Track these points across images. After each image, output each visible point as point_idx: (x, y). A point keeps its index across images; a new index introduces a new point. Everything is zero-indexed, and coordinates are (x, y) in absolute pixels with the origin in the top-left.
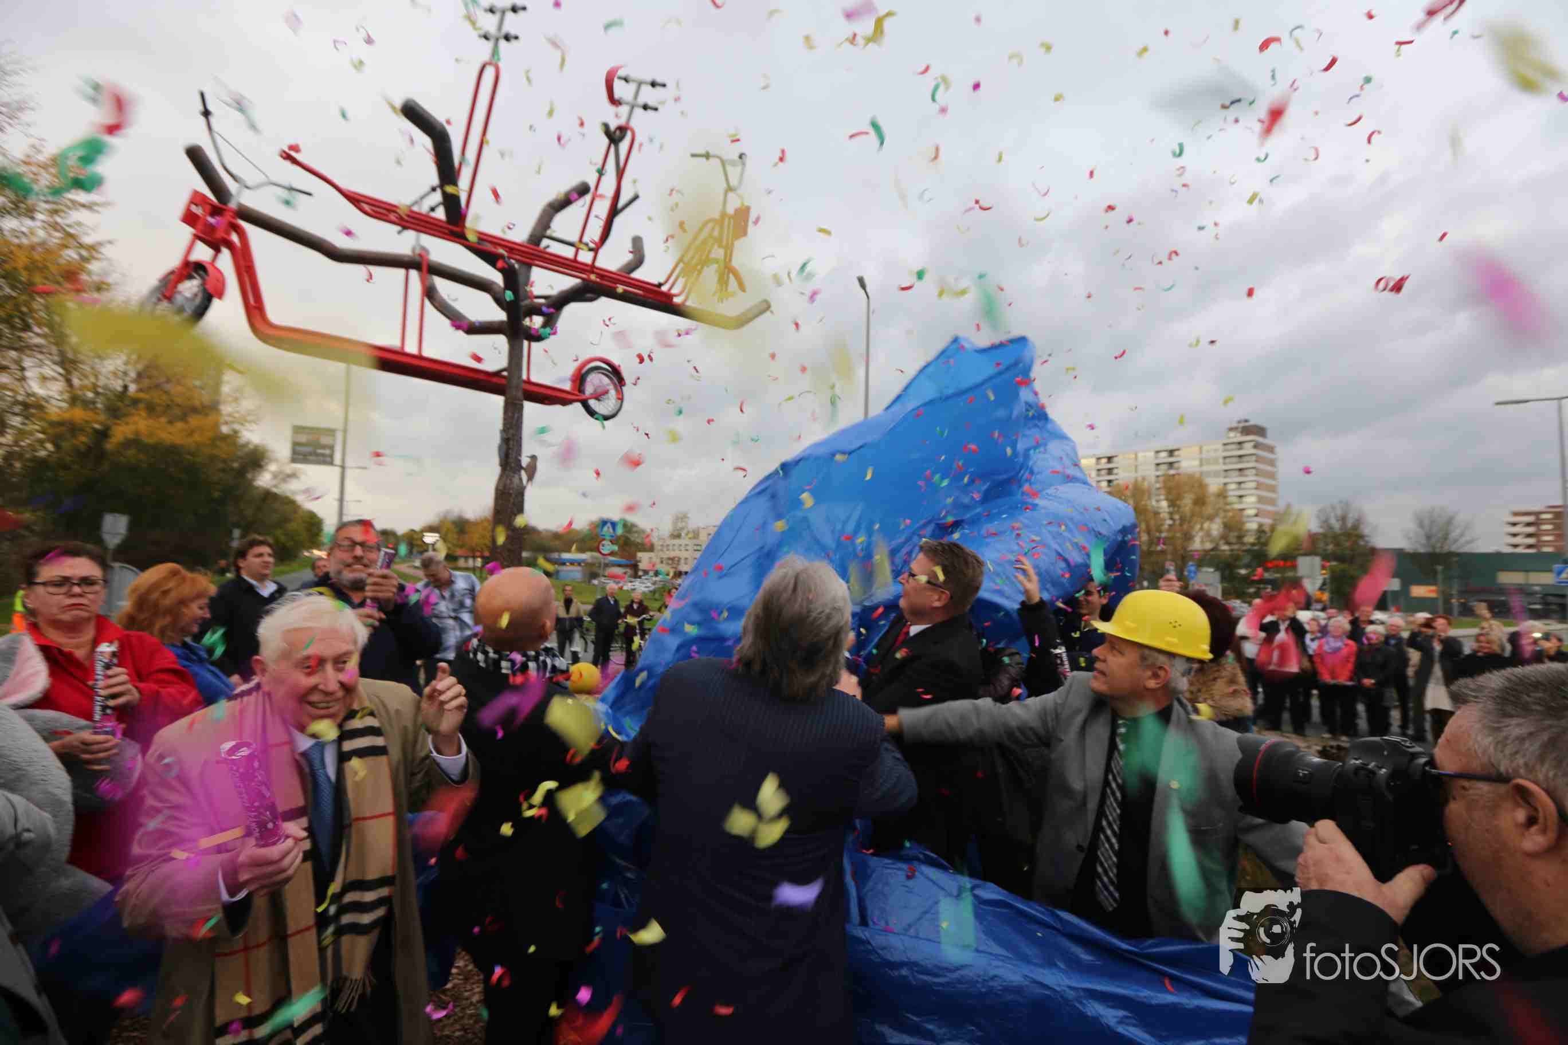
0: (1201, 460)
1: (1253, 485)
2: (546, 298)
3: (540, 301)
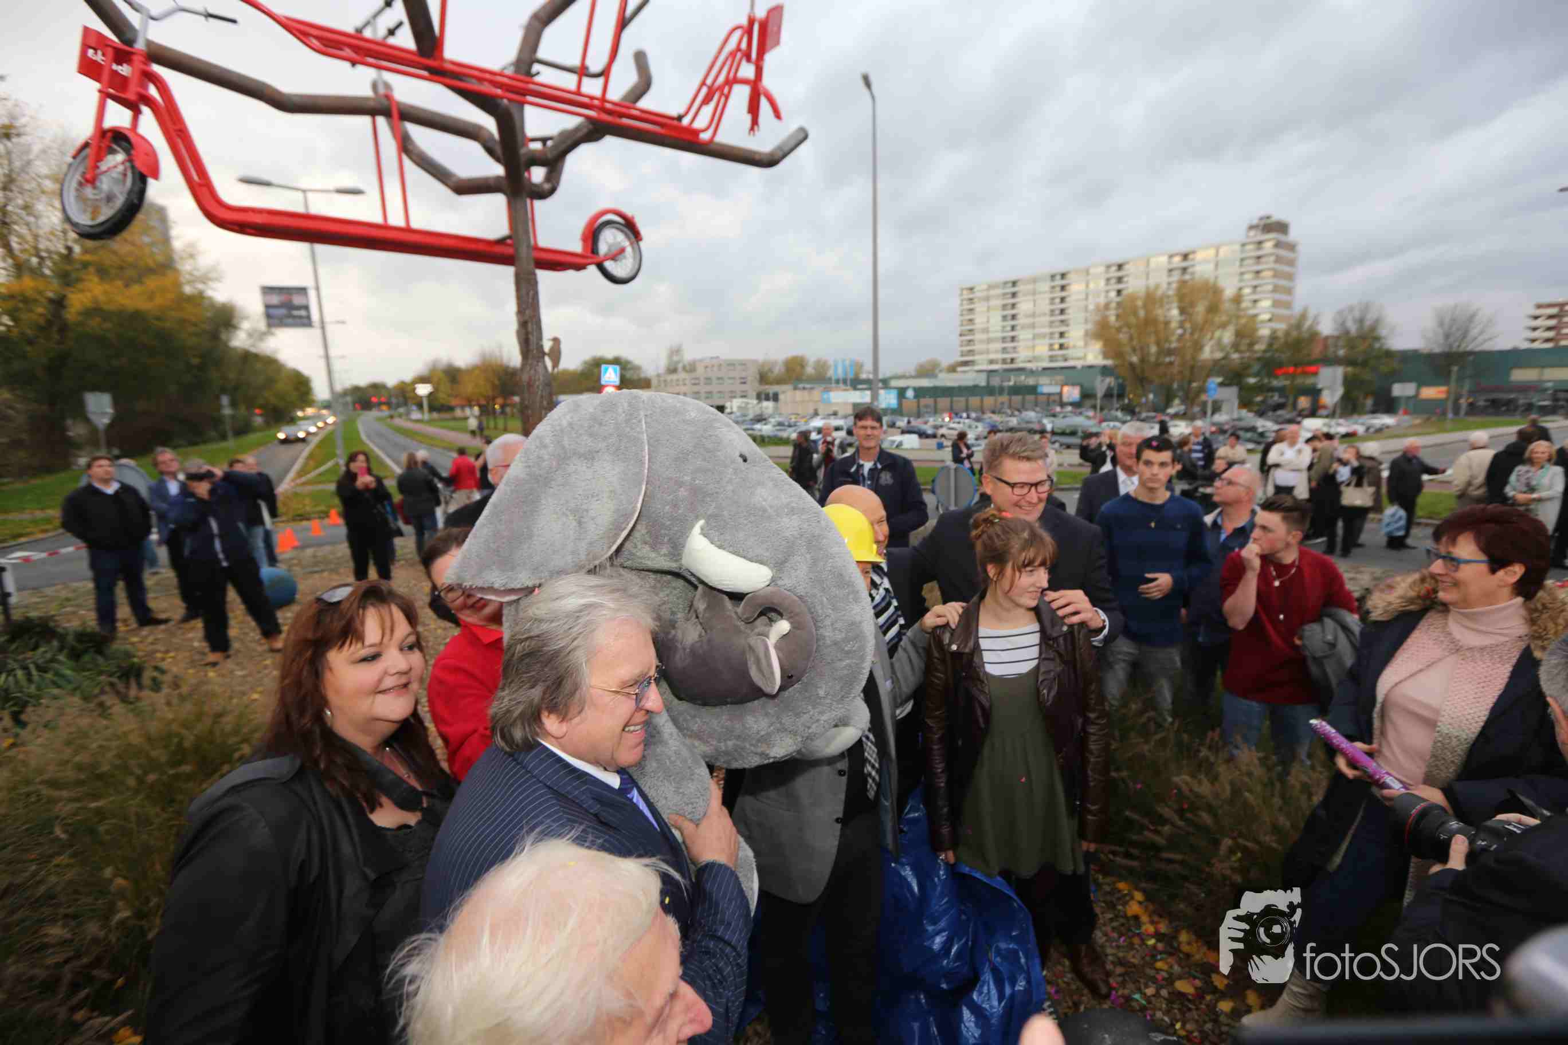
0: (1216, 263)
1: (1270, 287)
2: (544, 140)
3: (537, 146)
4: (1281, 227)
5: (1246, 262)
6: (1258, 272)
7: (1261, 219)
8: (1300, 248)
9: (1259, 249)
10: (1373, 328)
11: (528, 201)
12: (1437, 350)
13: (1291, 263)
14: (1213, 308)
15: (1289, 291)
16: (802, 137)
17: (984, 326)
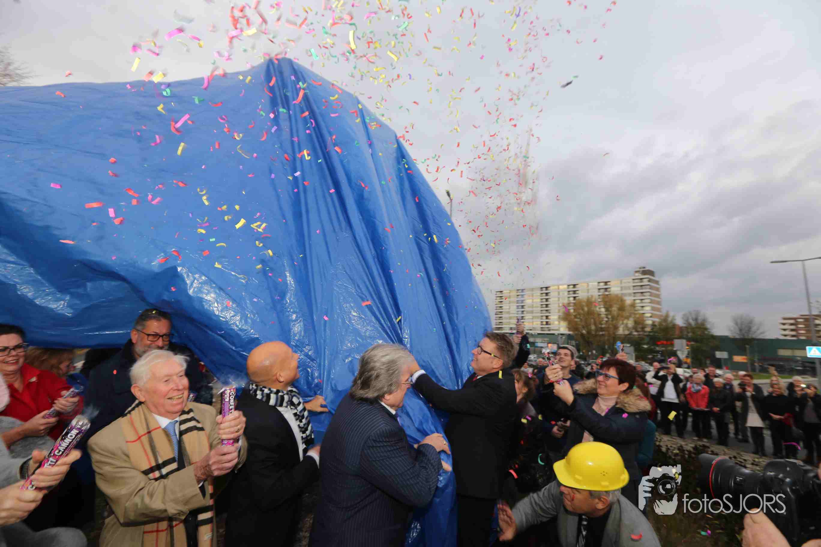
0: (622, 287)
1: (649, 301)
4: (651, 273)
7: (640, 268)
10: (703, 324)
12: (738, 337)
13: (658, 289)
15: (659, 303)
17: (508, 310)
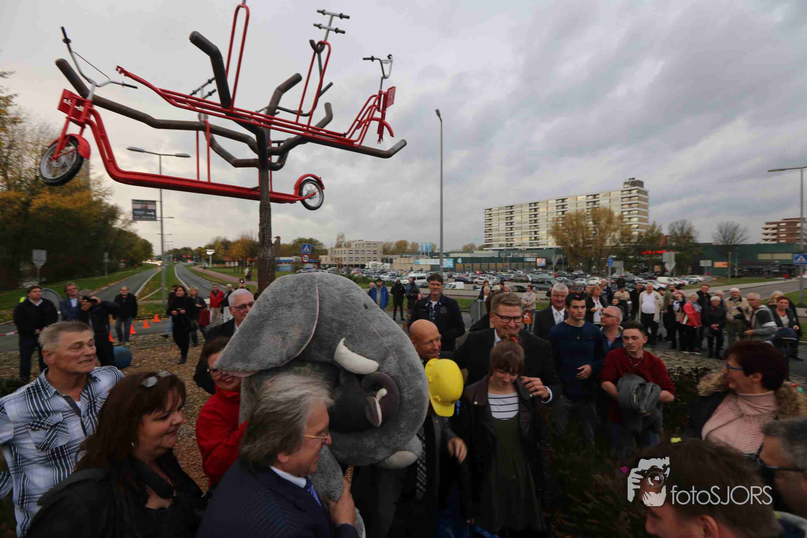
0: (610, 200)
1: (637, 212)
2: (279, 142)
3: (275, 145)
4: (640, 184)
5: (624, 199)
6: (630, 204)
7: (630, 179)
8: (649, 193)
9: (630, 194)
10: (688, 233)
11: (269, 171)
12: (720, 244)
13: (646, 200)
14: (610, 221)
15: (646, 214)
16: (403, 144)
17: (497, 227)
